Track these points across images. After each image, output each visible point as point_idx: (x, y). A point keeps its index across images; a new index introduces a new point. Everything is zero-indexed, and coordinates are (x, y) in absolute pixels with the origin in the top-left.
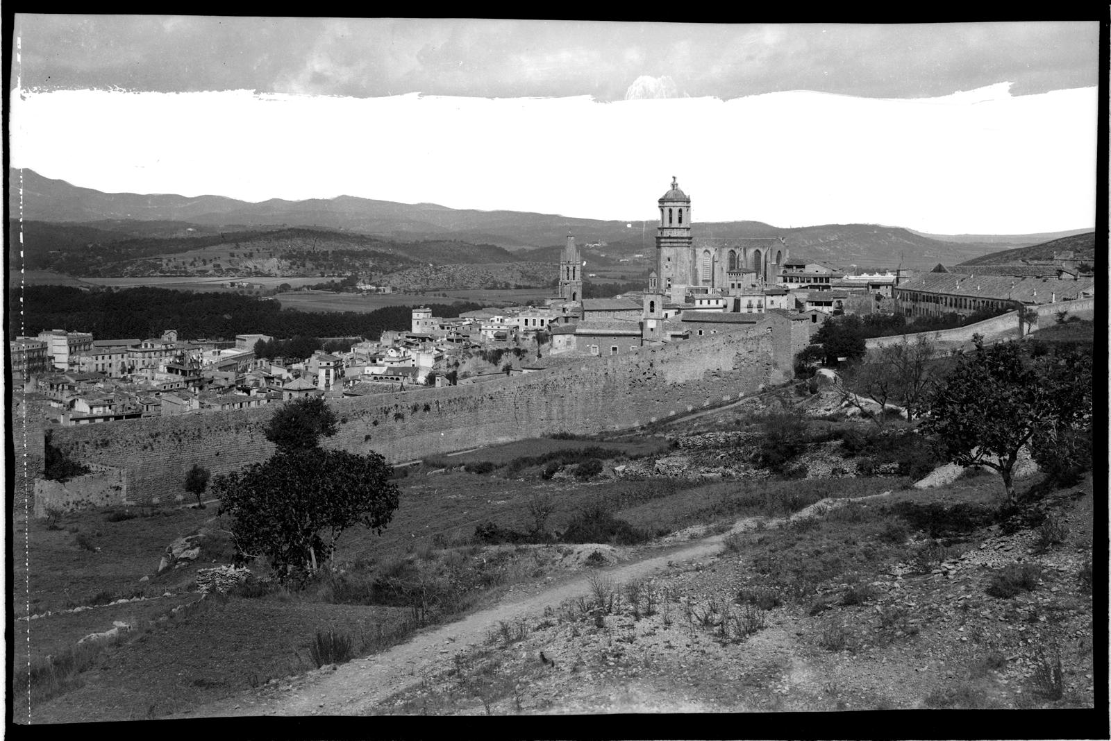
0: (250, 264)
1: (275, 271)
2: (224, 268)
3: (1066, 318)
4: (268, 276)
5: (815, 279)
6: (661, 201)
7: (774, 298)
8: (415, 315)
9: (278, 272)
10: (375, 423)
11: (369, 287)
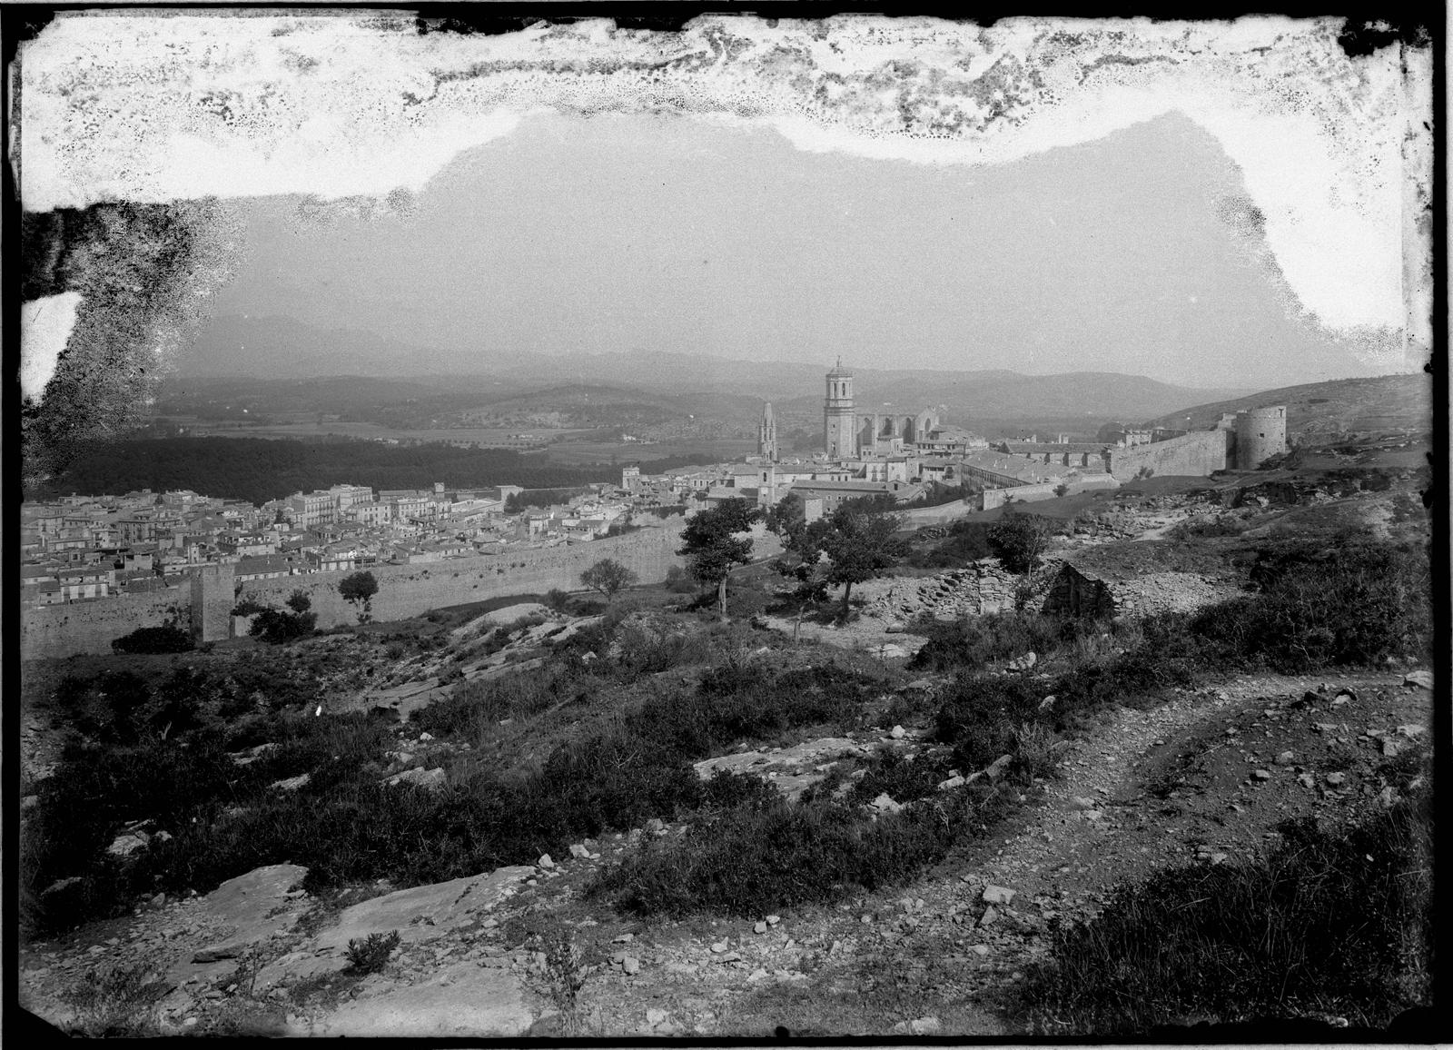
0: (536, 417)
1: (556, 423)
2: (513, 421)
3: (1013, 501)
4: (551, 427)
5: (949, 446)
6: (828, 376)
7: (895, 464)
8: (625, 473)
9: (559, 424)
10: (481, 577)
11: (630, 438)
